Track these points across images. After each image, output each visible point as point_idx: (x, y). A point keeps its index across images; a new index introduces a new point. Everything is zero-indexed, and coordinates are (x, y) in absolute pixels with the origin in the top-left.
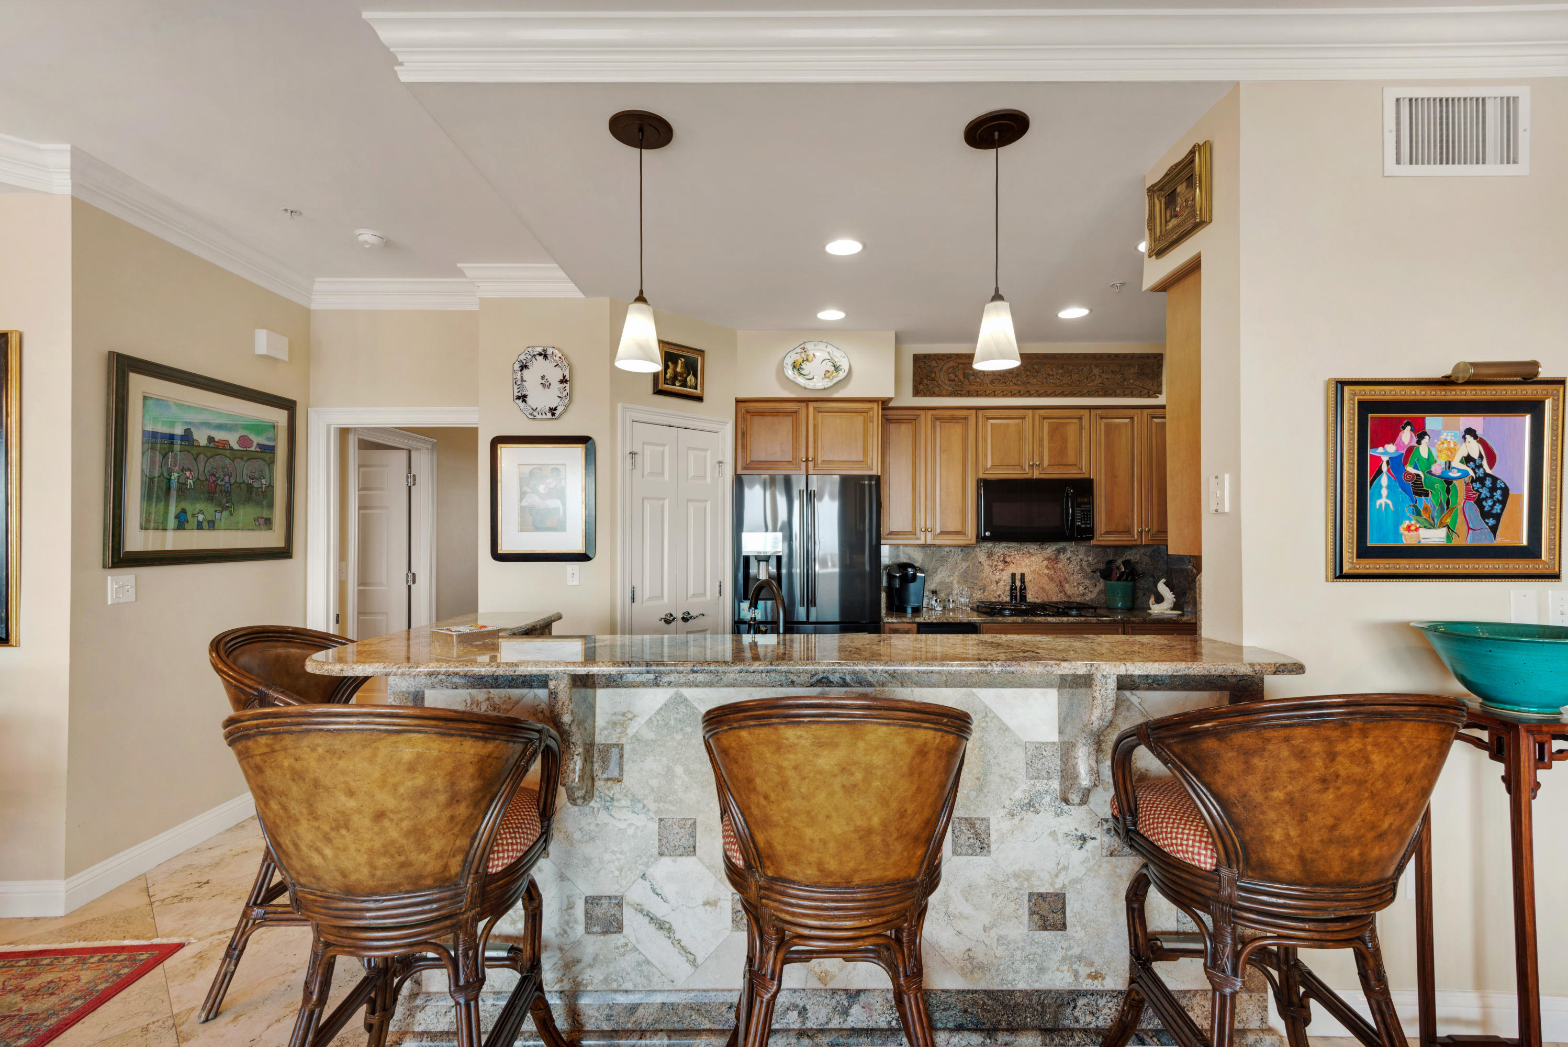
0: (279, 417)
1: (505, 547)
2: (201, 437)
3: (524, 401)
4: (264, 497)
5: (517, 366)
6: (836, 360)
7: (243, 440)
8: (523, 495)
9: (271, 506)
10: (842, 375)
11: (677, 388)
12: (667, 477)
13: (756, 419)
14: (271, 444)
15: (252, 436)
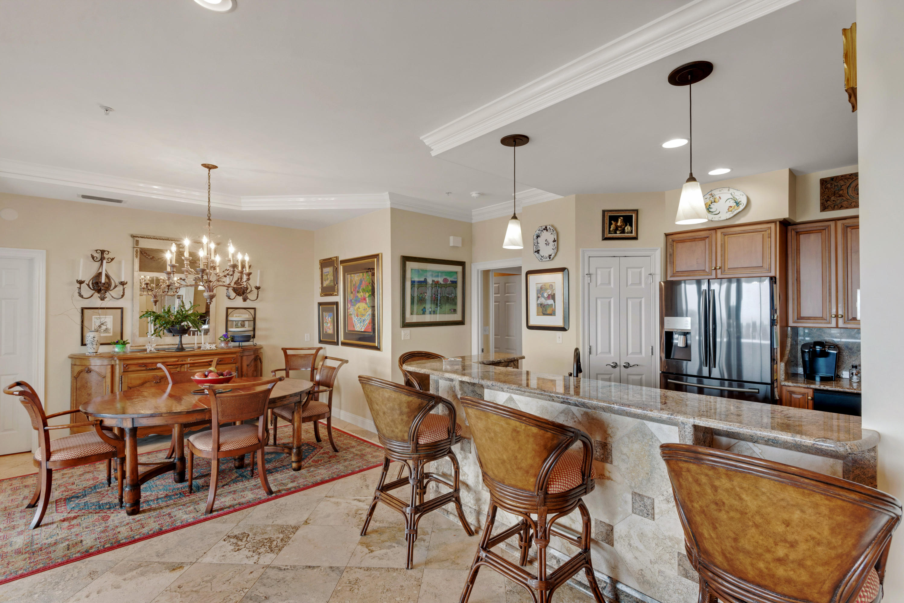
0: (459, 269)
1: (532, 323)
2: (430, 281)
3: (538, 253)
4: (452, 301)
5: (535, 237)
6: (737, 198)
7: (445, 280)
8: (538, 297)
9: (456, 304)
10: (741, 207)
11: (618, 235)
12: (612, 285)
13: (680, 245)
14: (456, 280)
15: (448, 278)
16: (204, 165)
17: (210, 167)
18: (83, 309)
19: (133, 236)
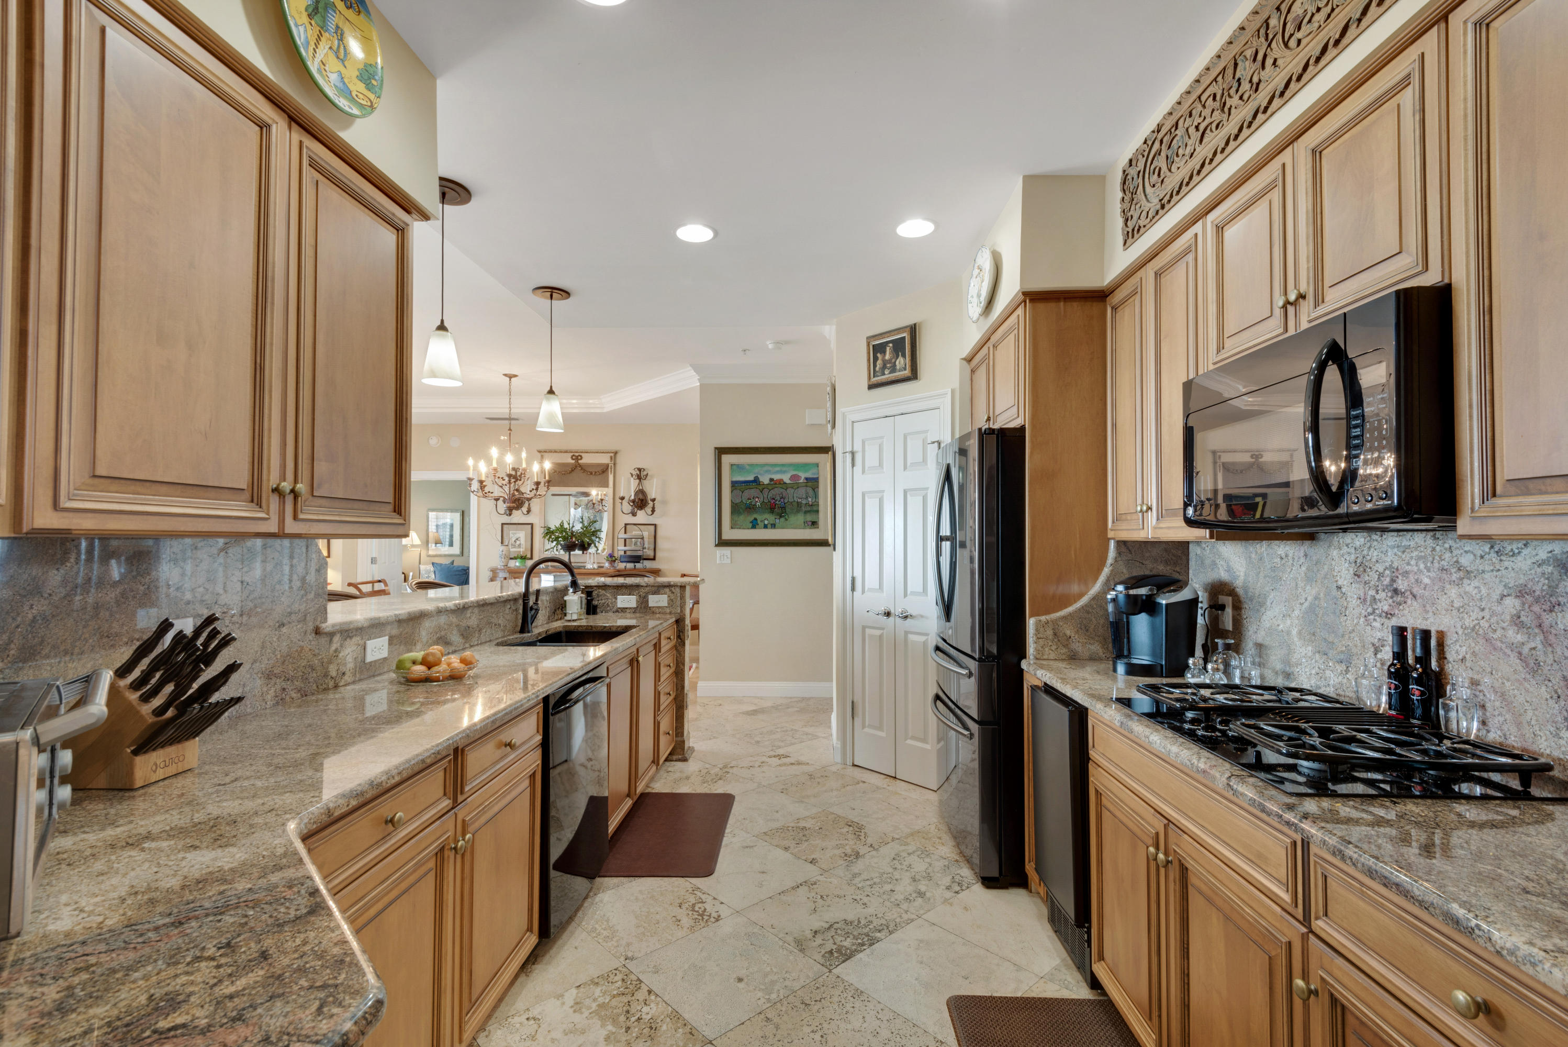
0: (822, 458)
2: (765, 480)
4: (814, 509)
7: (794, 477)
9: (818, 515)
11: (888, 376)
14: (815, 476)
15: (800, 474)
16: (505, 375)
17: (510, 377)
18: (503, 524)
19: (540, 452)
